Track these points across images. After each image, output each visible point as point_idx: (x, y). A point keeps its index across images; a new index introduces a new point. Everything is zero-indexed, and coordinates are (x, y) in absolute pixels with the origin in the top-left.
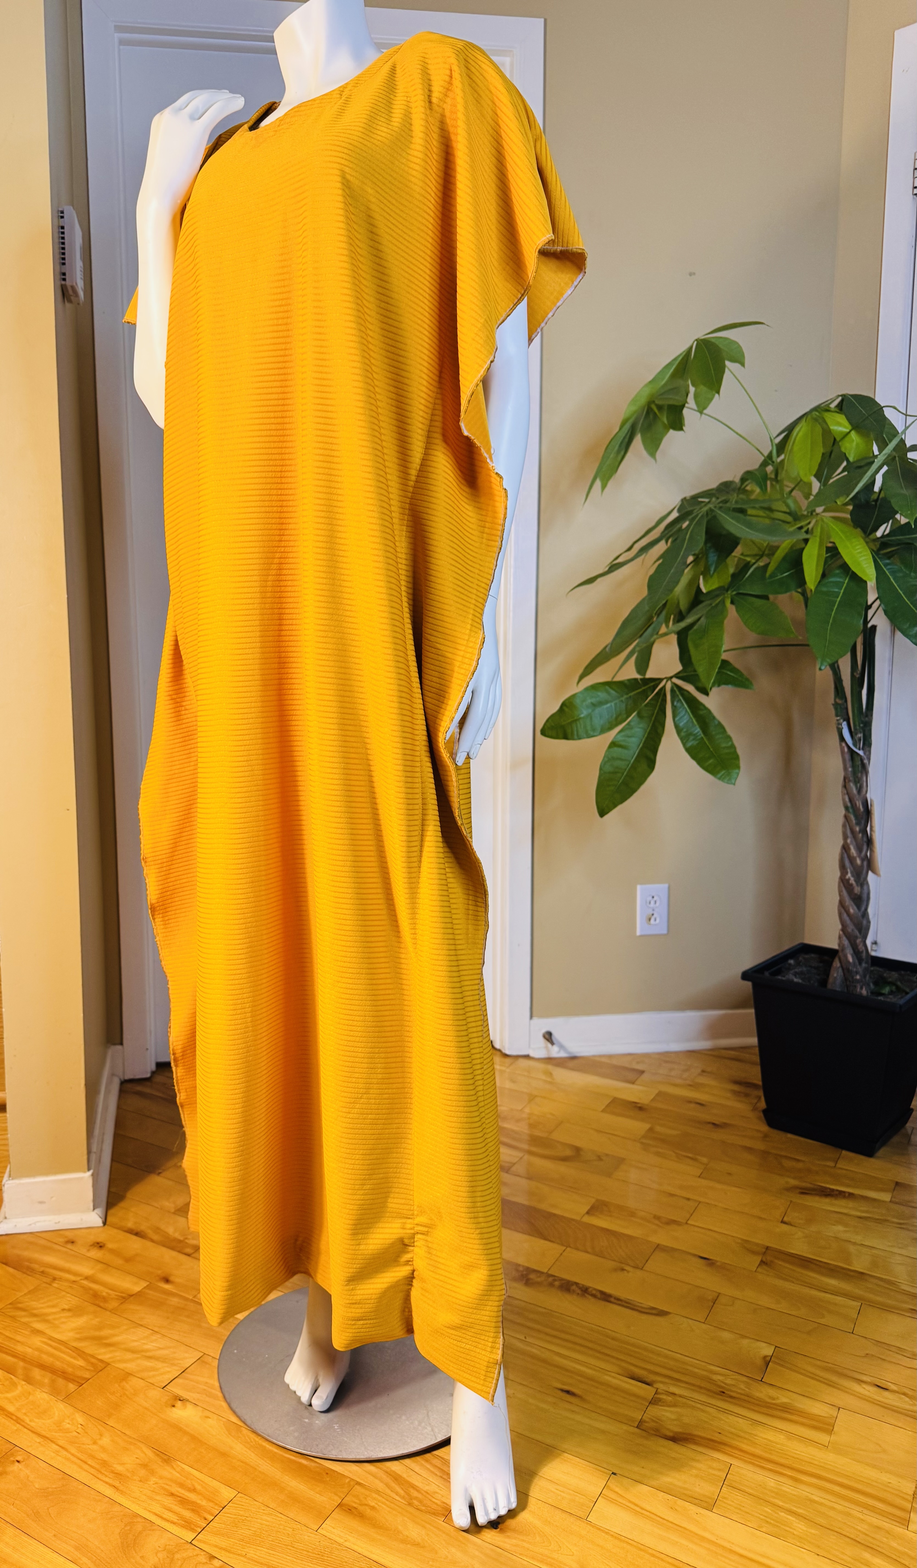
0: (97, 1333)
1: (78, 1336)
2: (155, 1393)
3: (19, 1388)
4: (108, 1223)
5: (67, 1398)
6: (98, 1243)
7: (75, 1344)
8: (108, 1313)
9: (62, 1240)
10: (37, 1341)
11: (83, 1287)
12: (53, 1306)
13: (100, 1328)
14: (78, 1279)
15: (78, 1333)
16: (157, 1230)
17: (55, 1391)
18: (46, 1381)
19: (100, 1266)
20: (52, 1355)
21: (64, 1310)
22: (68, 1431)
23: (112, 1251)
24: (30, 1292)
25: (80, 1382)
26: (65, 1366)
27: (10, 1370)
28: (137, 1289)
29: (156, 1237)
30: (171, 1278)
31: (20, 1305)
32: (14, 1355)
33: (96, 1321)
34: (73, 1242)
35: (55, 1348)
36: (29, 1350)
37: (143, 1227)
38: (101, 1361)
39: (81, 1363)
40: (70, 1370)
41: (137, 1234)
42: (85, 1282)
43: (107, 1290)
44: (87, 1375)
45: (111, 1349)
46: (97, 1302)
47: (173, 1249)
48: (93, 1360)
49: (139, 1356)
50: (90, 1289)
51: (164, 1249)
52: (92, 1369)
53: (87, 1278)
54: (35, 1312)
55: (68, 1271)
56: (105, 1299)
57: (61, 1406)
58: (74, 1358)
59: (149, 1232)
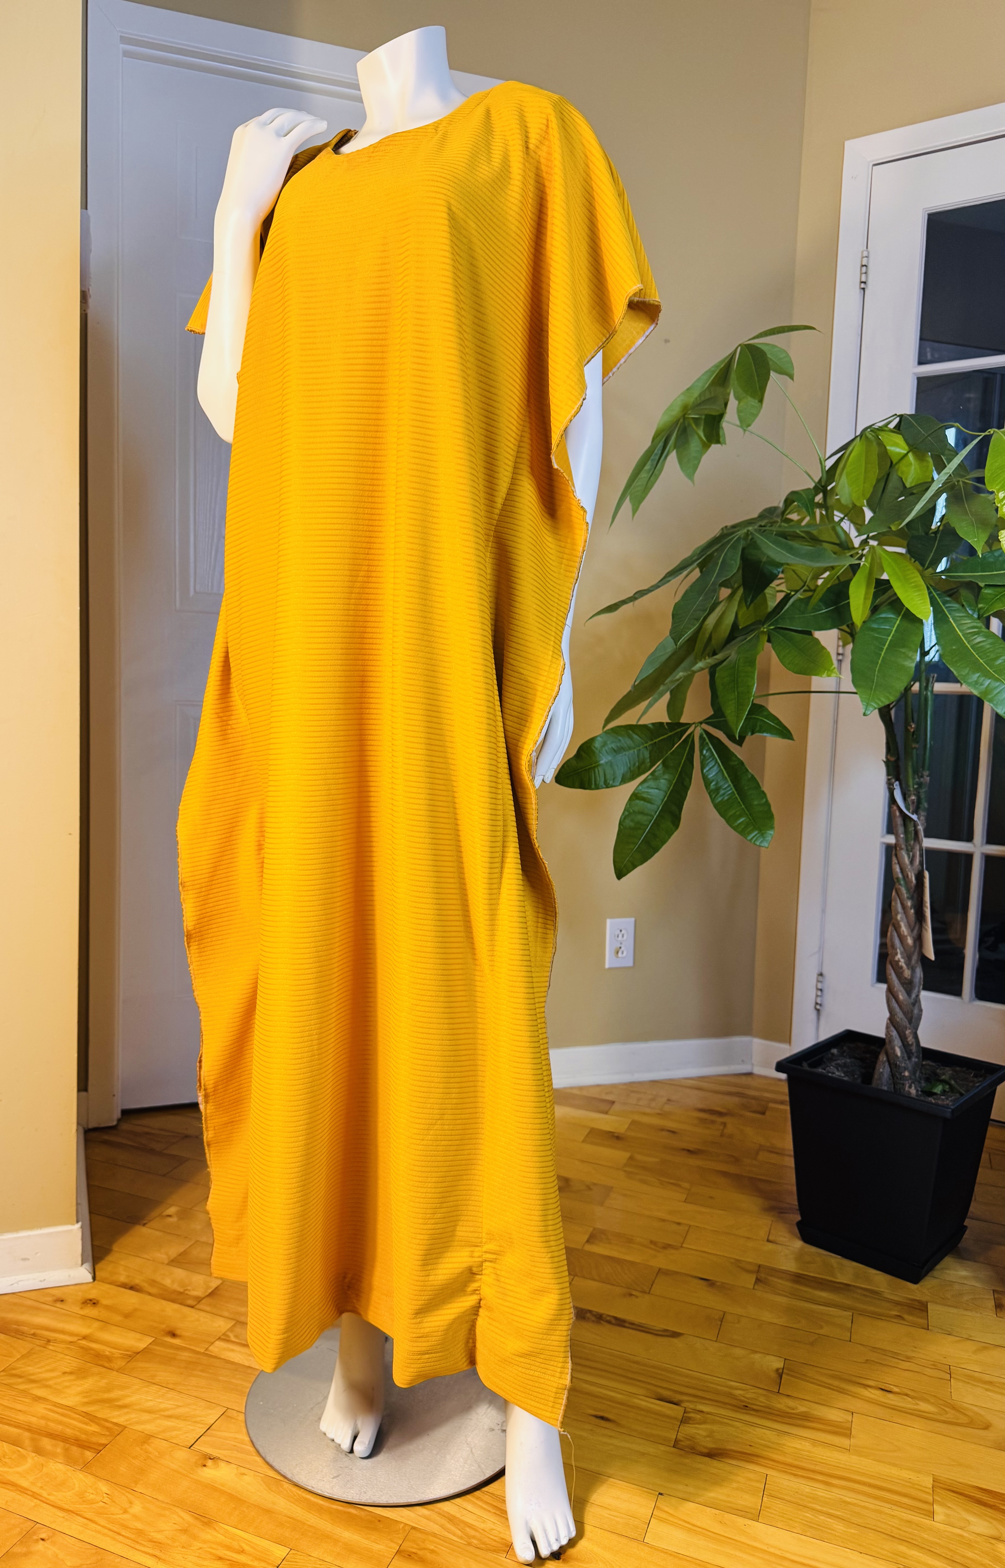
0: (106, 1396)
1: (86, 1400)
2: (182, 1454)
3: (30, 1461)
4: (97, 1278)
5: (86, 1467)
6: (90, 1300)
7: (85, 1409)
8: (115, 1373)
9: (50, 1299)
10: (40, 1409)
11: (82, 1348)
12: (52, 1371)
13: (108, 1390)
14: (75, 1339)
15: (84, 1397)
16: (153, 1283)
17: (70, 1460)
18: (59, 1450)
19: (96, 1324)
20: (61, 1423)
21: (65, 1373)
22: (92, 1502)
23: (107, 1307)
24: (23, 1357)
25: (98, 1449)
26: (78, 1433)
27: (15, 1442)
28: (142, 1345)
29: (153, 1290)
30: (178, 1332)
31: (14, 1372)
32: (18, 1426)
33: (103, 1383)
34: (62, 1301)
35: (63, 1415)
36: (34, 1420)
37: (137, 1280)
38: (116, 1424)
39: (94, 1428)
40: (83, 1437)
41: (132, 1288)
42: (83, 1342)
43: (109, 1349)
44: (103, 1441)
45: (126, 1410)
46: (101, 1363)
47: (173, 1301)
48: (107, 1424)
49: (157, 1416)
50: (91, 1349)
51: (164, 1303)
52: (107, 1433)
53: (84, 1338)
54: (32, 1377)
55: (63, 1332)
56: (109, 1359)
57: (81, 1475)
58: (86, 1424)
59: (145, 1286)
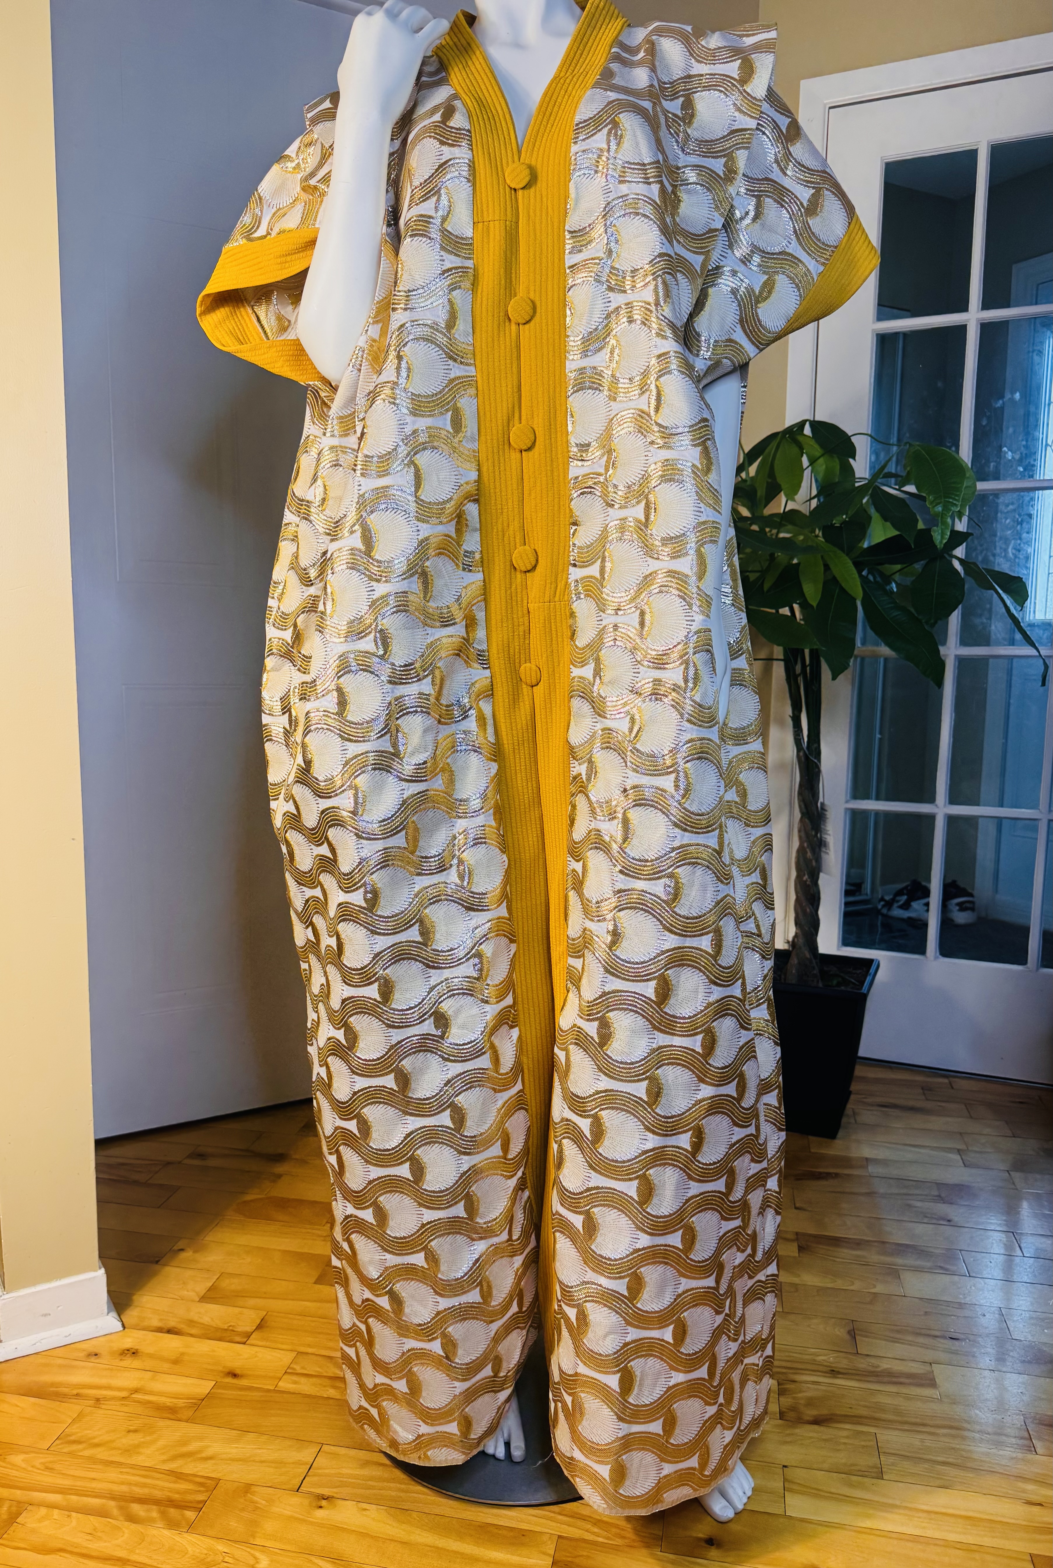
0: (185, 1449)
2: (292, 1499)
3: (126, 1531)
4: (127, 1325)
5: (191, 1527)
6: (128, 1350)
7: (167, 1467)
8: (185, 1424)
9: (82, 1355)
10: (116, 1474)
13: (184, 1443)
15: (163, 1454)
16: (190, 1322)
18: (155, 1514)
19: (145, 1375)
21: (129, 1431)
23: (151, 1356)
24: (75, 1420)
25: (197, 1507)
26: (169, 1494)
28: (204, 1391)
29: (193, 1331)
30: (238, 1372)
31: (72, 1438)
32: (99, 1496)
34: (96, 1355)
35: (144, 1477)
36: (113, 1486)
37: (171, 1322)
38: (207, 1478)
40: (176, 1496)
41: (169, 1331)
44: (201, 1497)
45: (212, 1462)
46: (165, 1415)
47: (221, 1339)
48: (198, 1479)
49: (246, 1463)
50: (149, 1402)
51: (210, 1342)
52: (202, 1489)
53: (136, 1391)
54: (96, 1441)
55: (111, 1388)
56: (173, 1410)
57: (189, 1538)
58: (175, 1482)
59: (182, 1326)
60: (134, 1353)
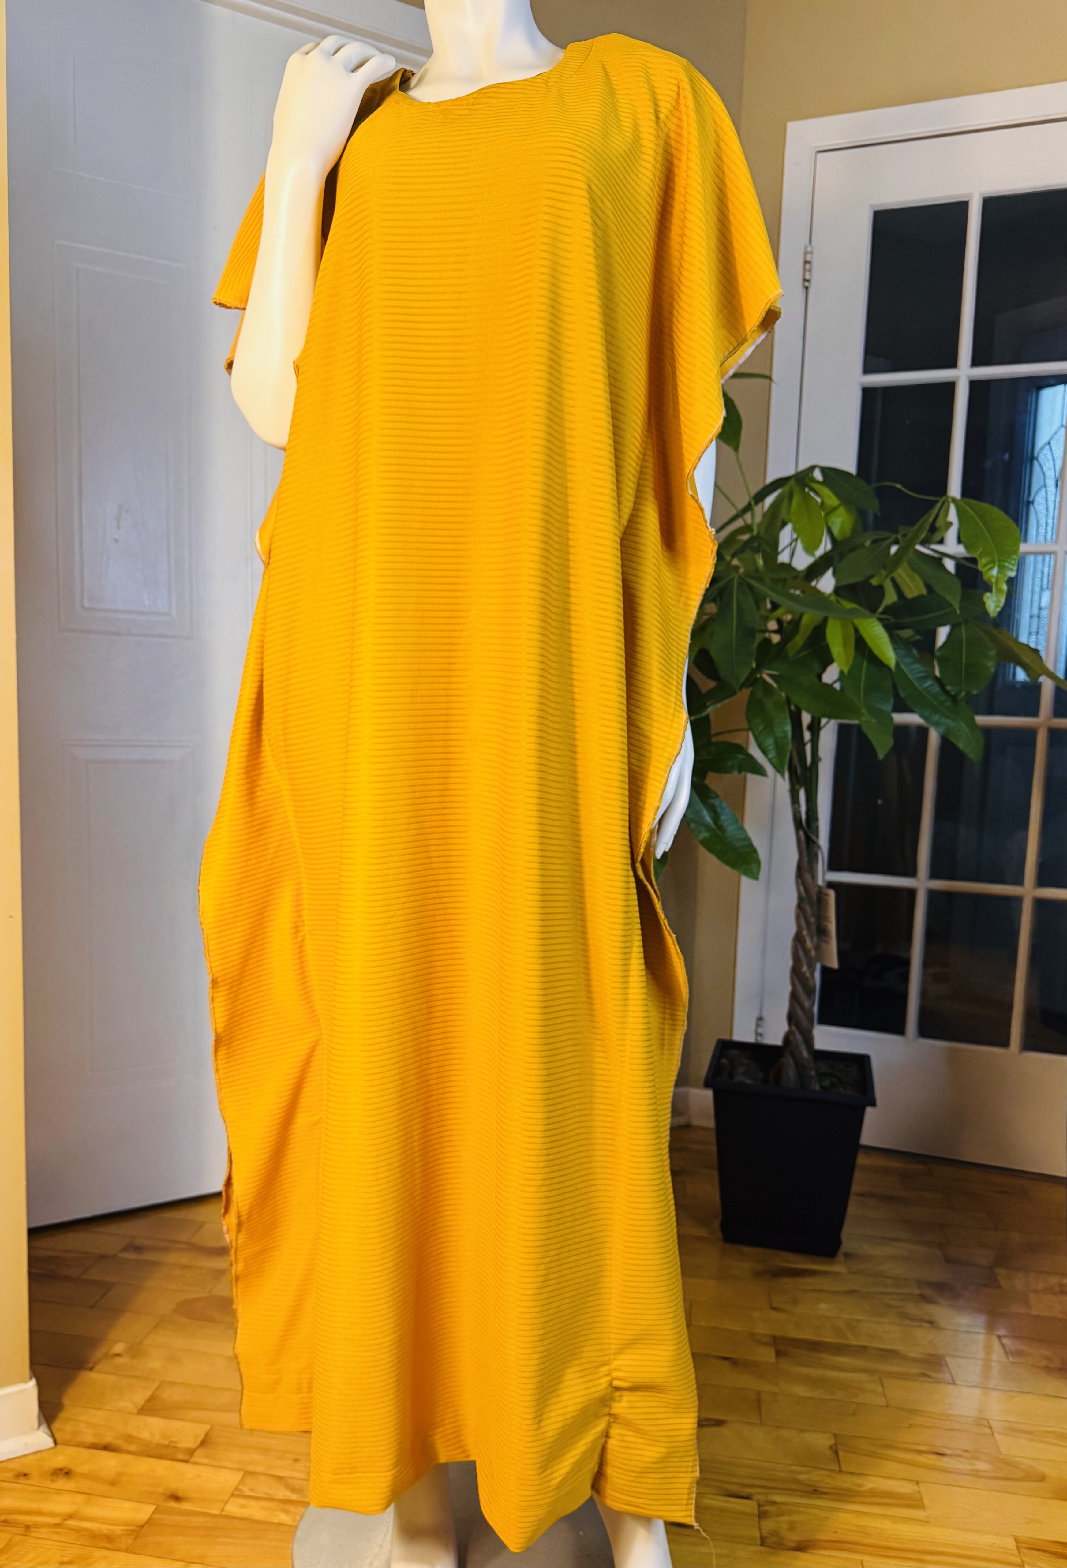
4: (59, 1441)
6: (60, 1470)
8: (123, 1554)
9: (9, 1475)
11: (71, 1529)
14: (57, 1520)
16: (127, 1438)
23: (85, 1476)
28: (144, 1516)
29: (132, 1448)
30: (180, 1494)
34: (25, 1475)
37: (109, 1438)
50: (83, 1529)
59: (119, 1442)
60: (67, 1473)
